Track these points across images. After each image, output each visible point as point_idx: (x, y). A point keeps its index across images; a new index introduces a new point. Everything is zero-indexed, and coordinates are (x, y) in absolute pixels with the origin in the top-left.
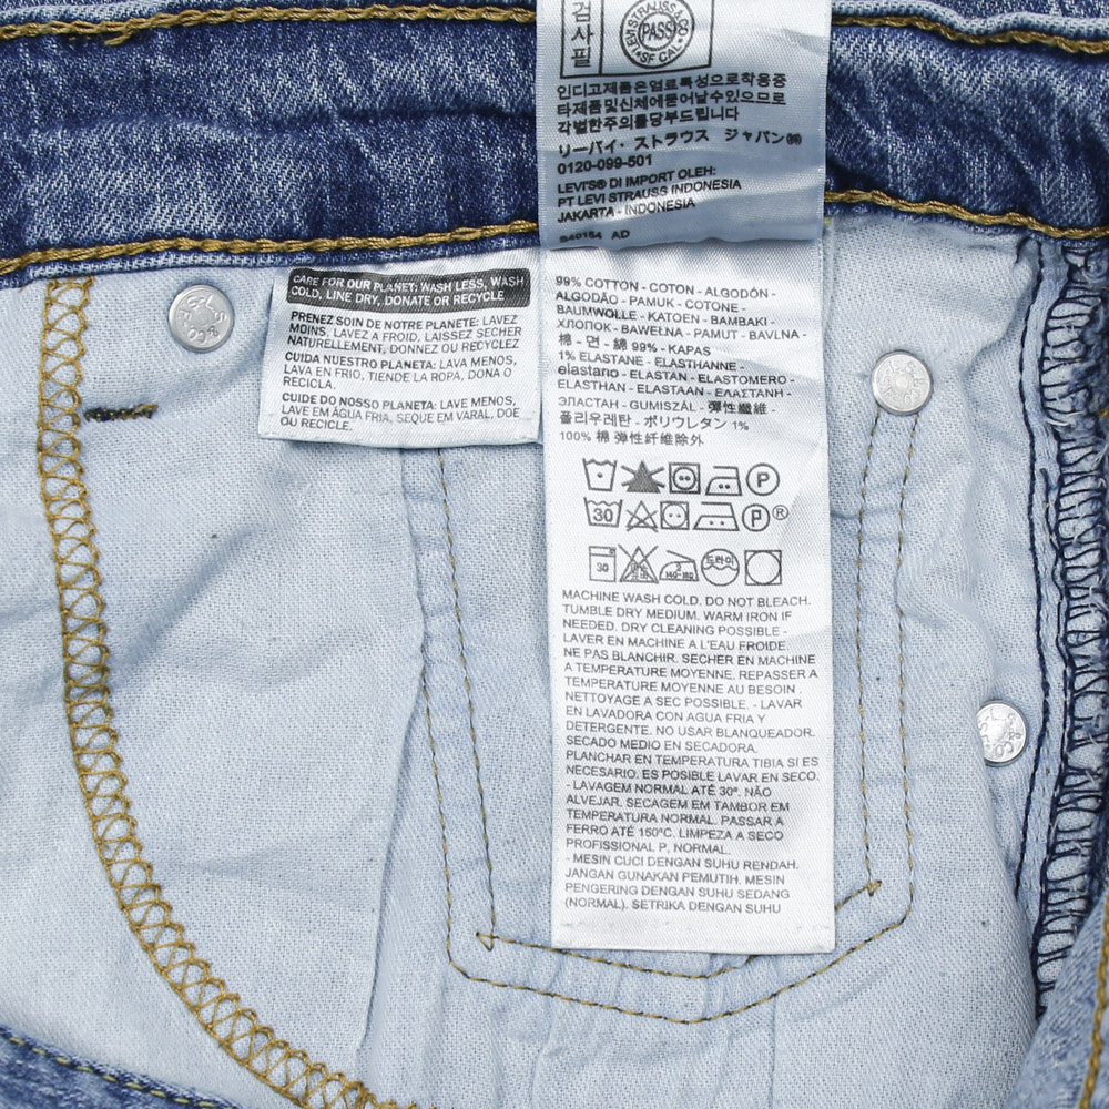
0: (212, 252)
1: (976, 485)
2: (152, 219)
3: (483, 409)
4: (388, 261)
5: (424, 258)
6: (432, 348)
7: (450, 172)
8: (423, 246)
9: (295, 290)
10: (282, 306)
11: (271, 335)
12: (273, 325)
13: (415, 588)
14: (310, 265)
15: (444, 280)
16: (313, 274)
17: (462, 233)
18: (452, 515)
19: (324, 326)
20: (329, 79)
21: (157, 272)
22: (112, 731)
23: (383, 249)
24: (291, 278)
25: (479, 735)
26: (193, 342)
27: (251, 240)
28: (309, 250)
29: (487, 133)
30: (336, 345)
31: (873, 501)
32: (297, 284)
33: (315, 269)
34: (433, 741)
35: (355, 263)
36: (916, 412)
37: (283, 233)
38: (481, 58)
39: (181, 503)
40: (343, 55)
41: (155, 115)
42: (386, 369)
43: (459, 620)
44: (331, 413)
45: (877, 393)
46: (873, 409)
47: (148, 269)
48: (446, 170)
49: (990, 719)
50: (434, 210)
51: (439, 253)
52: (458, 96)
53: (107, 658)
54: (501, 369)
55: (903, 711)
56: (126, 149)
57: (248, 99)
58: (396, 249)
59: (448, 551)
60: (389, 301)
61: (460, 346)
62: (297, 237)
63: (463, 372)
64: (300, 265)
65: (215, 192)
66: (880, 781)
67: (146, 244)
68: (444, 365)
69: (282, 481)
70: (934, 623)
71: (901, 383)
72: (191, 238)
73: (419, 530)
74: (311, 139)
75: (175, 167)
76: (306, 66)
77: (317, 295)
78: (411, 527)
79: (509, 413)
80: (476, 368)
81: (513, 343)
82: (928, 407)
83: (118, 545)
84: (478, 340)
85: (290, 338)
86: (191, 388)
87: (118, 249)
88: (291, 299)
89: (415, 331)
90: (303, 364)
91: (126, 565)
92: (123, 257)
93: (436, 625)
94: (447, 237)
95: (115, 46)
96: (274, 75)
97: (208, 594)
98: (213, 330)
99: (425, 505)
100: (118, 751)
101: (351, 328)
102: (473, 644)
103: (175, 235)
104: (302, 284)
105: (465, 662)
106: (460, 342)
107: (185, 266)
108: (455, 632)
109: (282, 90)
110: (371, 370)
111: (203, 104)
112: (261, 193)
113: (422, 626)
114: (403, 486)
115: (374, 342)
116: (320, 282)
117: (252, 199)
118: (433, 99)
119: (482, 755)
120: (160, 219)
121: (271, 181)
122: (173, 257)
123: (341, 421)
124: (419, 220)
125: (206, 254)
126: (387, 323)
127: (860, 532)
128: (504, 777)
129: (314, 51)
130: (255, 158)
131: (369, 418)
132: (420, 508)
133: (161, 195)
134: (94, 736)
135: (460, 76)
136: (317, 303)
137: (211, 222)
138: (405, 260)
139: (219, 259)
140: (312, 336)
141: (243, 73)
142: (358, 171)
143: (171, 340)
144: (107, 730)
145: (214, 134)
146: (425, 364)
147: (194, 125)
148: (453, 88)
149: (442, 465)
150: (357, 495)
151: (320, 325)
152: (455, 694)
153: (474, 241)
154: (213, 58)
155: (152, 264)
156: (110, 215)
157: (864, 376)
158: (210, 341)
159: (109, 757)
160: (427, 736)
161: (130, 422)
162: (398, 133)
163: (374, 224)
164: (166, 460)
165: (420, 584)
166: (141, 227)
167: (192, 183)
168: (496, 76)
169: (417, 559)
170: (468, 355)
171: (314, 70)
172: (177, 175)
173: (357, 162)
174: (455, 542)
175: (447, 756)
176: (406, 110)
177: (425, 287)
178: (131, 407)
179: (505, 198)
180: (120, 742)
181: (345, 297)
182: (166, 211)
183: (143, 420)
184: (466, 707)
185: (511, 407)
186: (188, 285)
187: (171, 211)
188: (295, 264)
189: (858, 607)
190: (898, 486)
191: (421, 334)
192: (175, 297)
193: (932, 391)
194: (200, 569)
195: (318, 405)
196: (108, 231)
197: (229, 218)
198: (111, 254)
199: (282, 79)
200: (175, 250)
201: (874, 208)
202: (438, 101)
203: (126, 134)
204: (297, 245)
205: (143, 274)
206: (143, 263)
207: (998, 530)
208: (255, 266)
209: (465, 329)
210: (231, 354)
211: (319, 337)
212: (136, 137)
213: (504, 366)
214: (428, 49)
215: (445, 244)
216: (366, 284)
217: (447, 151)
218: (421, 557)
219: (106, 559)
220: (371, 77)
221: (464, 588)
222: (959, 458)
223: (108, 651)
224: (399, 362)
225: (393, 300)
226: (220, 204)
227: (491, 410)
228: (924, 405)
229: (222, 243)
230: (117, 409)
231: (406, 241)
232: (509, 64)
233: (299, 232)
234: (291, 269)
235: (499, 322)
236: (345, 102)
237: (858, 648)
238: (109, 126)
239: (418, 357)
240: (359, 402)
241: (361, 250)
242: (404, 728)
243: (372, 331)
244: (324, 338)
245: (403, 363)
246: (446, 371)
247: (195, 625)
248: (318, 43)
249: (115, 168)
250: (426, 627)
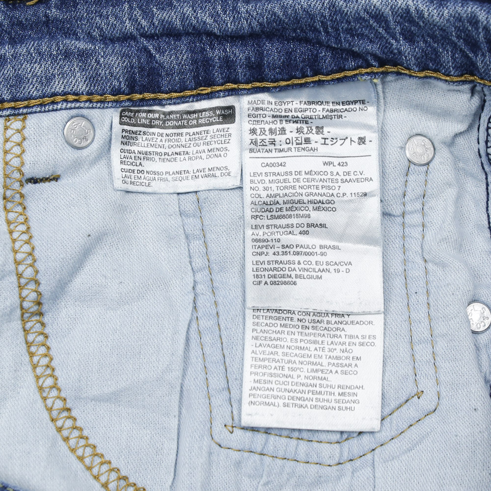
0: (83, 101)
1: (459, 198)
2: (54, 87)
3: (214, 173)
4: (166, 104)
5: (183, 102)
6: (188, 145)
7: (194, 62)
8: (183, 97)
9: (123, 119)
12: (113, 137)
13: (188, 259)
14: (129, 107)
16: (131, 111)
17: (202, 90)
18: (204, 223)
19: (137, 136)
20: (134, 19)
21: (58, 112)
22: (45, 334)
23: (164, 99)
24: (121, 113)
25: (222, 328)
26: (76, 144)
27: (101, 95)
28: (129, 100)
29: (211, 42)
30: (143, 145)
31: (409, 208)
32: (124, 116)
33: (132, 108)
34: (200, 332)
35: (151, 105)
36: (428, 164)
37: (116, 92)
38: (205, 9)
39: (73, 220)
40: (140, 8)
41: (52, 37)
42: (166, 156)
43: (211, 274)
44: (142, 178)
45: (408, 155)
46: (407, 163)
47: (53, 110)
48: (192, 61)
49: (473, 311)
50: (187, 80)
51: (191, 100)
52: (194, 27)
53: (40, 298)
54: (222, 154)
55: (429, 308)
56: (40, 53)
57: (96, 29)
58: (170, 99)
59: (203, 241)
60: (168, 123)
61: (202, 144)
62: (123, 93)
63: (204, 155)
64: (125, 107)
65: (84, 73)
66: (420, 342)
67: (52, 98)
68: (194, 153)
70: (443, 265)
71: (419, 150)
72: (73, 95)
73: (189, 231)
74: (128, 46)
75: (64, 62)
76: (122, 13)
77: (133, 121)
78: (184, 230)
79: (226, 175)
80: (210, 154)
81: (228, 141)
82: (433, 161)
83: (43, 242)
84: (210, 140)
85: (122, 142)
86: (76, 166)
87: (38, 102)
88: (121, 123)
89: (180, 137)
90: (128, 154)
91: (47, 251)
92: (41, 105)
93: (199, 277)
94: (194, 92)
95: (31, 5)
96: (108, 18)
97: (88, 265)
98: (85, 138)
99: (191, 219)
100: (48, 344)
101: (150, 137)
102: (218, 284)
103: (65, 94)
104: (126, 116)
105: (214, 293)
106: (202, 142)
107: (71, 108)
108: (209, 280)
109: (112, 25)
110: (159, 157)
111: (75, 31)
112: (105, 73)
113: (193, 278)
114: (179, 211)
115: (161, 143)
116: (135, 115)
117: (101, 76)
118: (183, 28)
119: (223, 337)
120: (58, 86)
121: (110, 67)
122: (65, 104)
123: (147, 182)
124: (180, 85)
125: (81, 102)
126: (166, 134)
127: (403, 222)
128: (234, 348)
129: (126, 6)
130: (102, 57)
131: (159, 180)
132: (189, 221)
133: (58, 75)
134: (36, 337)
135: (195, 18)
137: (82, 87)
138: (175, 104)
139: (87, 104)
140: (132, 141)
141: (93, 17)
142: (151, 62)
143: (66, 144)
144: (42, 334)
145: (82, 45)
146: (185, 153)
147: (72, 41)
148: (192, 24)
149: (198, 199)
150: (158, 217)
151: (135, 136)
152: (209, 309)
153: (207, 94)
154: (79, 10)
155: (55, 108)
156: (34, 85)
157: (402, 148)
158: (84, 144)
159: (44, 347)
160: (197, 330)
161: (47, 184)
162: (168, 43)
163: (159, 87)
164: (65, 201)
165: (190, 257)
166: (49, 91)
167: (72, 69)
168: (212, 18)
169: (188, 245)
170: (206, 148)
171: (127, 15)
172: (65, 65)
173: (150, 57)
174: (207, 236)
175: (207, 339)
176: (171, 33)
177: (185, 116)
178: (48, 176)
179: (221, 74)
180: (49, 339)
181: (147, 122)
182: (61, 82)
183: (53, 182)
184: (215, 315)
185: (228, 171)
186: (72, 117)
187: (63, 82)
188: (122, 107)
189: (404, 259)
190: (420, 201)
191: (183, 138)
192: (67, 123)
193: (435, 153)
194: (83, 252)
195: (136, 174)
196: (33, 93)
197: (91, 85)
198: (35, 104)
199: (112, 19)
200: (66, 101)
201: (398, 74)
202: (186, 29)
203: (39, 46)
204: (123, 97)
205: (51, 113)
206: (51, 108)
207: (471, 219)
208: (103, 108)
209: (204, 135)
210: (94, 149)
211: (135, 141)
212: (44, 48)
213: (224, 152)
214: (180, 5)
215: (193, 96)
216: (157, 115)
218: (190, 244)
219: (38, 250)
220: (153, 18)
221: (212, 258)
222: (450, 185)
223: (41, 294)
224: (173, 153)
225: (170, 123)
226: (86, 78)
227: (218, 173)
228: (431, 160)
229: (88, 97)
230: (41, 178)
231: (175, 95)
232: (218, 12)
233: (124, 91)
234: (120, 109)
235: (221, 132)
236: (142, 30)
237: (406, 279)
238: (31, 43)
239: (182, 149)
240: (155, 173)
241: (154, 100)
242: (186, 326)
243: (160, 138)
244: (137, 142)
245: (174, 153)
246: (195, 156)
248: (128, 2)
249: (35, 63)
250: (194, 278)
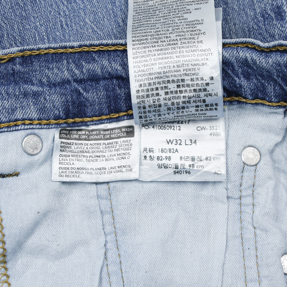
0: (35, 124)
1: (276, 186)
2: (17, 115)
3: (121, 169)
4: (90, 125)
5: (101, 123)
6: (105, 151)
7: (108, 97)
8: (101, 120)
9: (62, 135)
10: (58, 140)
11: (55, 149)
12: (55, 146)
13: (102, 227)
14: (66, 127)
15: (108, 130)
16: (67, 130)
17: (113, 115)
18: (112, 203)
19: (71, 146)
20: (70, 70)
21: (18, 131)
22: (7, 275)
23: (88, 121)
24: (60, 131)
25: (123, 271)
26: (30, 152)
27: (47, 120)
28: (65, 123)
29: (119, 84)
30: (75, 152)
31: (244, 193)
32: (62, 133)
33: (67, 128)
34: (109, 274)
35: (80, 126)
36: (256, 165)
37: (57, 118)
38: (116, 61)
39: (28, 202)
40: (74, 62)
41: (16, 83)
42: (91, 158)
43: (116, 236)
44: (74, 172)
45: (243, 160)
46: (242, 165)
47: (16, 130)
48: (107, 96)
49: (284, 261)
50: (104, 109)
51: (106, 122)
52: (110, 73)
53: (5, 252)
54: (126, 157)
55: (257, 259)
56: (8, 94)
57: (45, 77)
58: (92, 121)
59: (112, 215)
60: (91, 137)
61: (113, 150)
62: (62, 119)
63: (115, 158)
64: (63, 127)
65: (36, 106)
66: (251, 281)
67: (15, 123)
68: (109, 156)
69: (59, 195)
70: (266, 231)
71: (251, 156)
72: (29, 120)
73: (103, 209)
74: (65, 89)
75: (23, 99)
76: (63, 66)
77: (68, 136)
78: (100, 208)
79: (129, 170)
80: (119, 157)
81: (130, 148)
82: (260, 163)
83: (8, 216)
84: (119, 148)
85: (61, 150)
86: (30, 167)
87: (6, 125)
88: (60, 138)
89: (99, 146)
90: (65, 158)
91: (11, 222)
92: (8, 127)
93: (109, 238)
94: (108, 117)
95: (4, 63)
96: (53, 70)
97: (37, 231)
98: (36, 148)
99: (104, 200)
100: (9, 281)
101: (79, 146)
102: (121, 243)
103: (24, 120)
104: (63, 133)
105: (118, 249)
106: (113, 149)
107: (27, 129)
108: (115, 240)
109: (56, 74)
110: (86, 158)
111: (31, 79)
112: (50, 106)
113: (105, 238)
114: (97, 195)
115: (87, 150)
116: (69, 132)
117: (47, 108)
118: (102, 74)
119: (124, 277)
120: (19, 115)
121: (53, 102)
122: (23, 126)
123: (78, 175)
124: (99, 112)
125: (34, 125)
126: (90, 144)
127: (240, 203)
128: (131, 284)
129: (65, 62)
130: (48, 95)
131: (86, 174)
132: (103, 202)
133: (19, 108)
134: (2, 277)
135: (110, 67)
136: (68, 139)
137: (35, 115)
138: (95, 124)
139: (38, 126)
140: (67, 149)
141: (43, 69)
142: (80, 98)
143: (23, 152)
144: (6, 275)
145: (35, 88)
146: (103, 156)
147: (29, 86)
148: (108, 71)
149: (109, 188)
150: (83, 198)
151: (70, 146)
152: (115, 259)
153: (117, 118)
154: (34, 65)
155: (17, 129)
156: (3, 114)
157: (239, 155)
158: (35, 152)
159: (6, 283)
160: (107, 272)
161: (11, 178)
162: (92, 86)
163: (85, 114)
164: (23, 189)
165: (103, 225)
166: (13, 118)
167: (29, 104)
168: (121, 66)
169: (102, 218)
170: (116, 153)
171: (65, 67)
172: (24, 101)
173: (79, 95)
174: (114, 212)
175: (113, 279)
176: (94, 79)
177: (102, 132)
178: (11, 173)
179: (125, 104)
180: (10, 278)
181: (77, 137)
182: (21, 112)
183: (15, 177)
184: (119, 263)
185: (130, 168)
186: (28, 135)
187: (22, 112)
188: (61, 127)
189: (241, 227)
190: (251, 189)
191: (101, 147)
192: (24, 139)
193: (261, 158)
194: (34, 223)
195: (70, 170)
196: (3, 119)
197: (40, 113)
198: (4, 126)
199: (56, 70)
200: (24, 124)
201: (239, 102)
202: (104, 75)
203: (8, 89)
204: (61, 121)
205: (14, 132)
206: (14, 129)
207: (284, 200)
208: (49, 128)
209: (115, 145)
210: (42, 156)
211: (70, 149)
212: (11, 90)
213: (127, 156)
214: (100, 59)
215: (107, 119)
216: (83, 132)
217: (107, 91)
218: (103, 217)
219: (5, 221)
220: (83, 68)
221: (117, 226)
222: (270, 178)
223: (6, 250)
224: (95, 156)
225: (92, 137)
226: (37, 109)
227: (124, 169)
228: (258, 163)
229: (38, 121)
230: (7, 174)
231: (95, 118)
232: (125, 63)
233: (62, 117)
234: (60, 129)
235: (125, 142)
236: (75, 77)
237: (242, 239)
238: (2, 87)
239: (101, 154)
240: (83, 169)
241: (82, 122)
242: (100, 270)
243: (86, 147)
244: (71, 150)
245: (96, 156)
246: (109, 158)
247: (33, 241)
248: (66, 59)
249: (5, 100)
250: (106, 239)
